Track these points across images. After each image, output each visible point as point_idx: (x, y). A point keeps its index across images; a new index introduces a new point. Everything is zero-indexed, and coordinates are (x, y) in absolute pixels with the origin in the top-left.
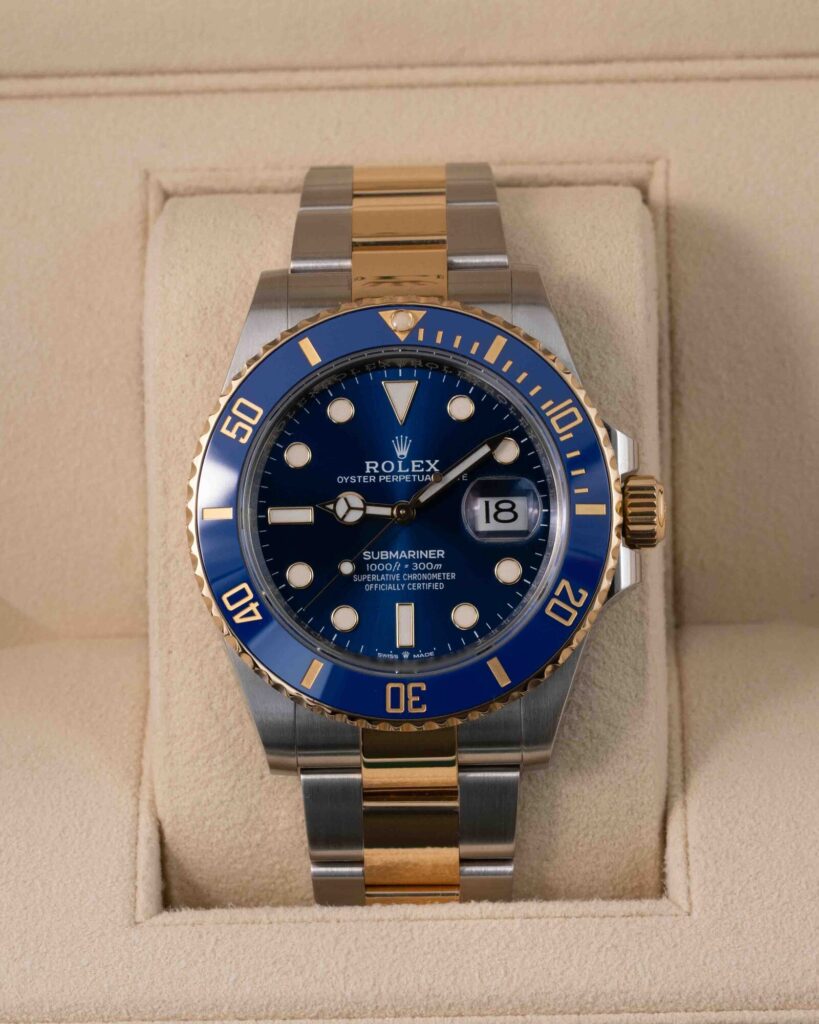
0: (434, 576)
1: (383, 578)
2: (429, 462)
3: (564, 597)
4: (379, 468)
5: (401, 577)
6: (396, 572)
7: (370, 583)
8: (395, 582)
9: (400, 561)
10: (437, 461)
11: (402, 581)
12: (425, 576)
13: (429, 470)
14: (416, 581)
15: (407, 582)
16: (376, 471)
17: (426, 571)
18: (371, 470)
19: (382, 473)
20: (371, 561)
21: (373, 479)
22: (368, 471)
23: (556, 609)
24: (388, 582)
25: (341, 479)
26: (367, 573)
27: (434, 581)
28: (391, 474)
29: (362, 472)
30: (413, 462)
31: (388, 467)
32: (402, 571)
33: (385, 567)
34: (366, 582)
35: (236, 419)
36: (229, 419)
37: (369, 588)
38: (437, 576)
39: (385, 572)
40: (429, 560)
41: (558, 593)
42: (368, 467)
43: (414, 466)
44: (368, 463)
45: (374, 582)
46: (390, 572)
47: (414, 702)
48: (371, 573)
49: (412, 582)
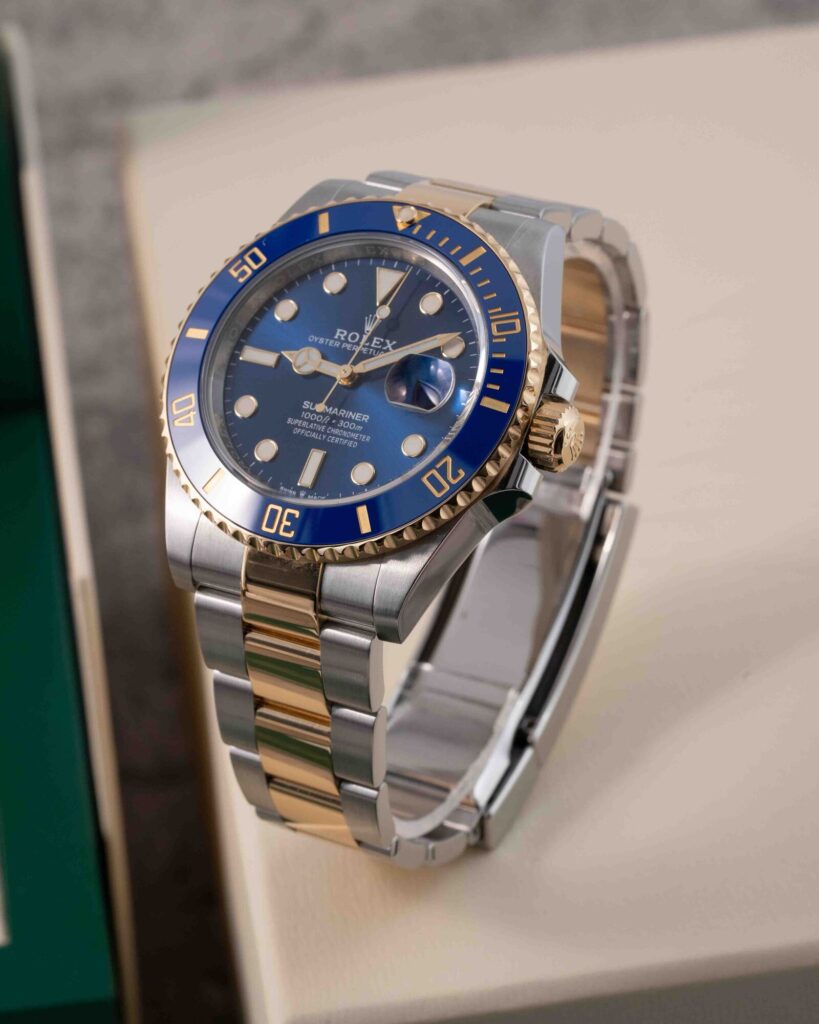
0: (353, 435)
1: (311, 426)
2: (388, 341)
3: (443, 471)
4: (346, 337)
5: (326, 429)
6: (324, 424)
7: (298, 427)
8: (319, 432)
9: (330, 415)
10: (394, 343)
11: (325, 433)
12: (345, 433)
13: (385, 348)
14: (336, 436)
15: (328, 435)
16: (342, 339)
17: (348, 430)
18: (339, 337)
19: (346, 341)
20: (308, 410)
21: (337, 344)
22: (336, 337)
23: (432, 479)
24: (313, 431)
25: (313, 338)
26: (300, 418)
27: (352, 439)
28: (354, 344)
29: (331, 336)
30: (375, 339)
31: (354, 337)
32: (330, 424)
33: (316, 418)
34: (296, 426)
35: (245, 263)
36: (240, 261)
37: (297, 431)
38: (355, 436)
39: (315, 422)
40: (354, 421)
41: (438, 466)
42: (338, 334)
43: (374, 342)
44: (339, 330)
45: (302, 428)
46: (318, 423)
47: (286, 526)
48: (303, 419)
49: (332, 435)
